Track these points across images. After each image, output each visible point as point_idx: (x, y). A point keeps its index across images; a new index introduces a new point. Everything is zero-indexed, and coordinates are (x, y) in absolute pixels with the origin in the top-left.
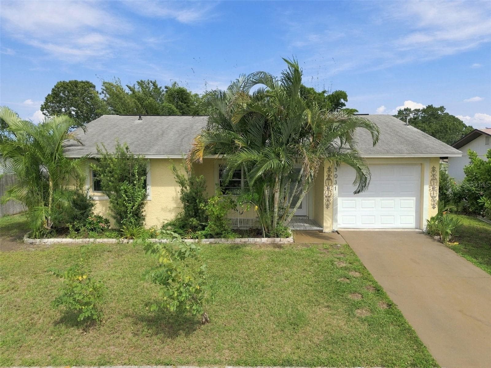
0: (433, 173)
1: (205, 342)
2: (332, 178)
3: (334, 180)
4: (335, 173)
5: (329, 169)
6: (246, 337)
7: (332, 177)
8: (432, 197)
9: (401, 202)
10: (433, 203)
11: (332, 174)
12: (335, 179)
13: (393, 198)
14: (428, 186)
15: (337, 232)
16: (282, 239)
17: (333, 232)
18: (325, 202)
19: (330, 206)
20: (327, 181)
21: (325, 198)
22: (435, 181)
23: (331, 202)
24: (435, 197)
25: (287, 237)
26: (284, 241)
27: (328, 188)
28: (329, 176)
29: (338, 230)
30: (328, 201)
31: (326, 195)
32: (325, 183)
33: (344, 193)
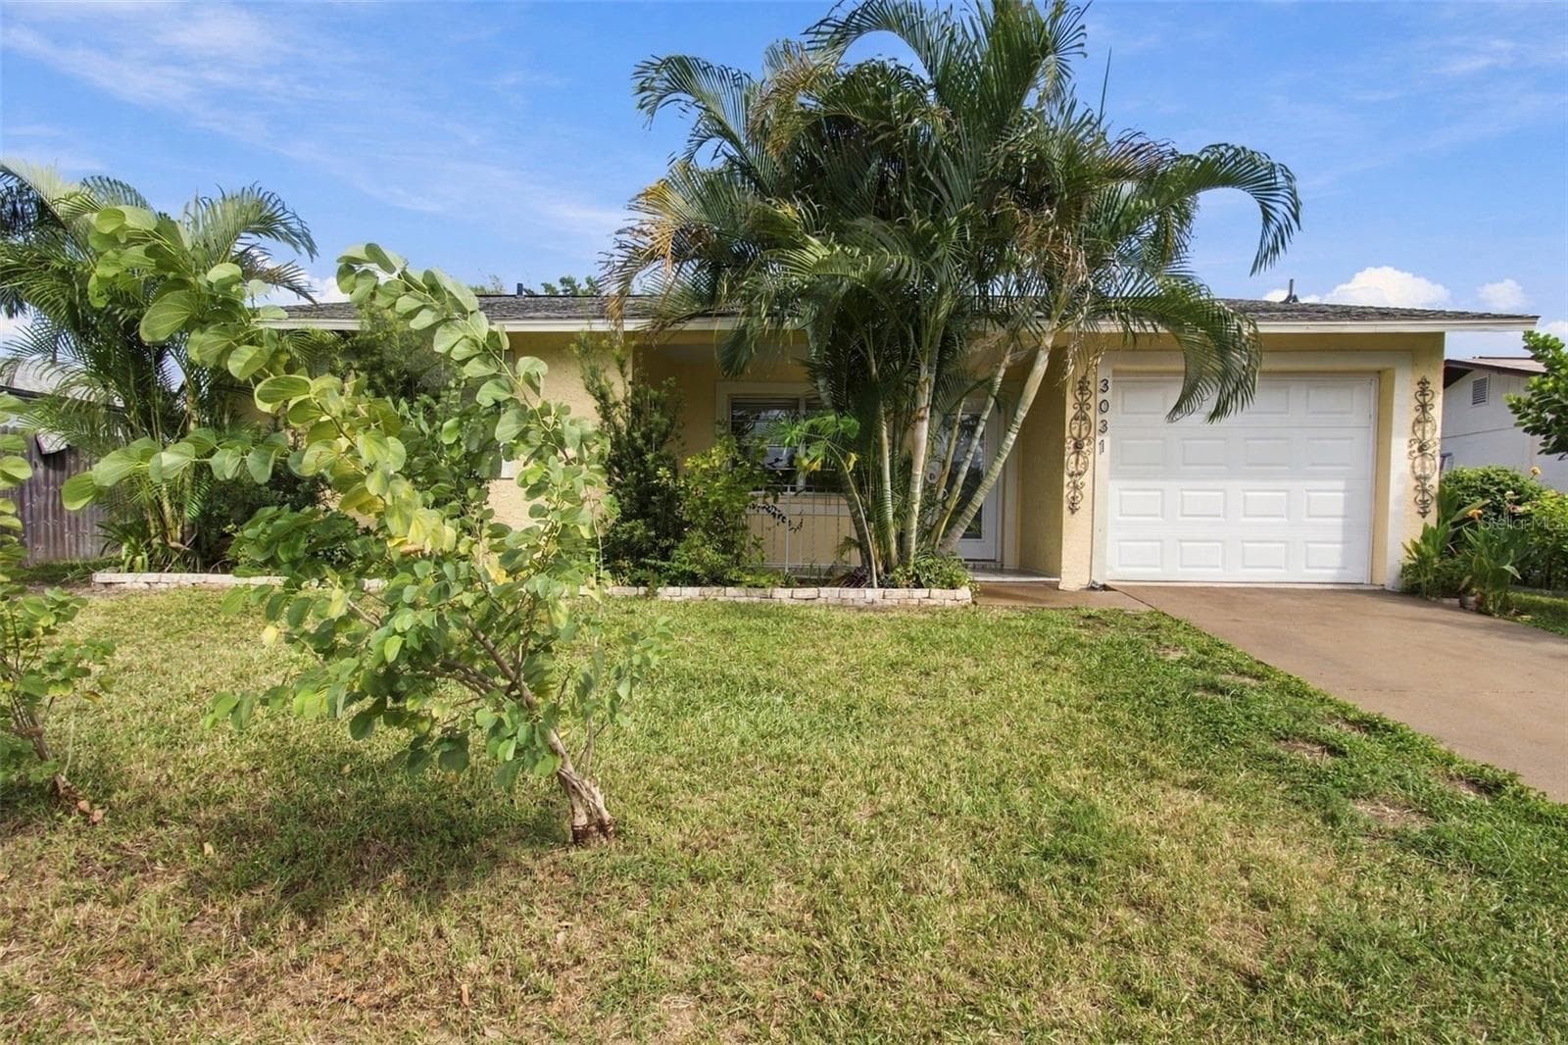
0: (1421, 398)
1: (561, 936)
2: (1090, 414)
3: (1099, 420)
4: (1101, 397)
5: (1083, 386)
6: (807, 917)
7: (1092, 410)
8: (1418, 478)
9: (1309, 499)
10: (1420, 497)
11: (1091, 401)
12: (1099, 418)
13: (1284, 484)
14: (1406, 441)
15: (1105, 588)
16: (936, 592)
17: (1093, 588)
18: (1066, 491)
19: (1084, 505)
20: (1075, 425)
21: (1067, 479)
22: (1428, 427)
23: (1086, 491)
24: (1426, 478)
25: (952, 586)
26: (940, 596)
27: (1078, 447)
28: (1082, 405)
29: (1109, 584)
30: (1076, 487)
31: (1071, 467)
32: (1071, 430)
33: (1126, 468)
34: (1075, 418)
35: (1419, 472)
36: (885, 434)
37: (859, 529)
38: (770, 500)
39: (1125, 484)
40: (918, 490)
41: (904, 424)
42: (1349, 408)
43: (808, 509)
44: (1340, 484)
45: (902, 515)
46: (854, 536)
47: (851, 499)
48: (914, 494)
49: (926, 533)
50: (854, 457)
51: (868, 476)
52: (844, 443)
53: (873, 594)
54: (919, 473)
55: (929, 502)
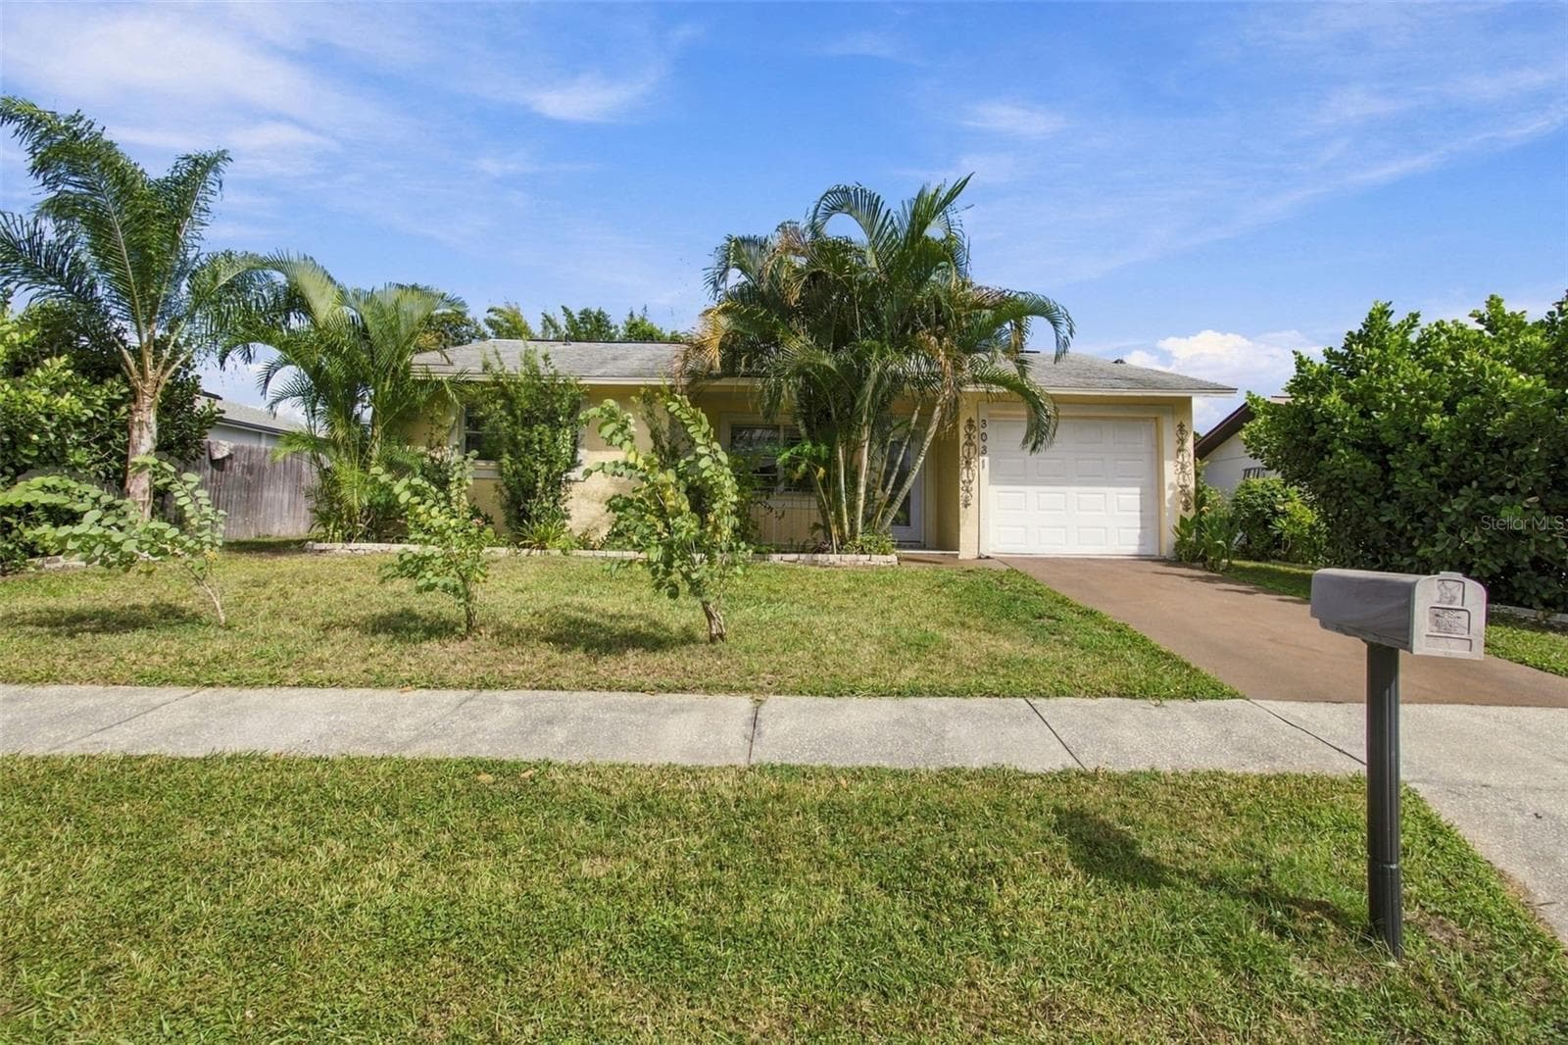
0: (1180, 435)
2: (975, 441)
3: (981, 446)
4: (982, 431)
5: (970, 423)
7: (977, 438)
8: (1181, 487)
10: (1183, 499)
11: (976, 432)
12: (982, 444)
14: (1172, 460)
15: (988, 557)
16: (874, 557)
17: (980, 558)
18: (961, 493)
19: (973, 502)
20: (966, 448)
21: (961, 484)
22: (1186, 454)
23: (975, 493)
24: (1186, 486)
25: (885, 553)
26: (878, 559)
27: (968, 463)
28: (969, 436)
29: (991, 555)
30: (967, 491)
31: (965, 478)
32: (963, 451)
33: (999, 477)
34: (966, 444)
35: (1182, 483)
36: (840, 455)
37: (825, 515)
38: (764, 498)
39: (1000, 488)
40: (862, 490)
41: (853, 450)
42: (1141, 440)
43: (789, 504)
44: (1137, 490)
45: (852, 507)
46: (821, 522)
47: (820, 499)
48: (859, 494)
49: (868, 519)
50: (822, 470)
51: (830, 481)
52: (816, 460)
53: (833, 558)
54: (863, 480)
55: (869, 500)
